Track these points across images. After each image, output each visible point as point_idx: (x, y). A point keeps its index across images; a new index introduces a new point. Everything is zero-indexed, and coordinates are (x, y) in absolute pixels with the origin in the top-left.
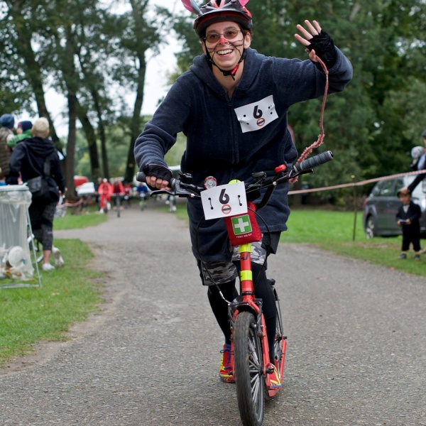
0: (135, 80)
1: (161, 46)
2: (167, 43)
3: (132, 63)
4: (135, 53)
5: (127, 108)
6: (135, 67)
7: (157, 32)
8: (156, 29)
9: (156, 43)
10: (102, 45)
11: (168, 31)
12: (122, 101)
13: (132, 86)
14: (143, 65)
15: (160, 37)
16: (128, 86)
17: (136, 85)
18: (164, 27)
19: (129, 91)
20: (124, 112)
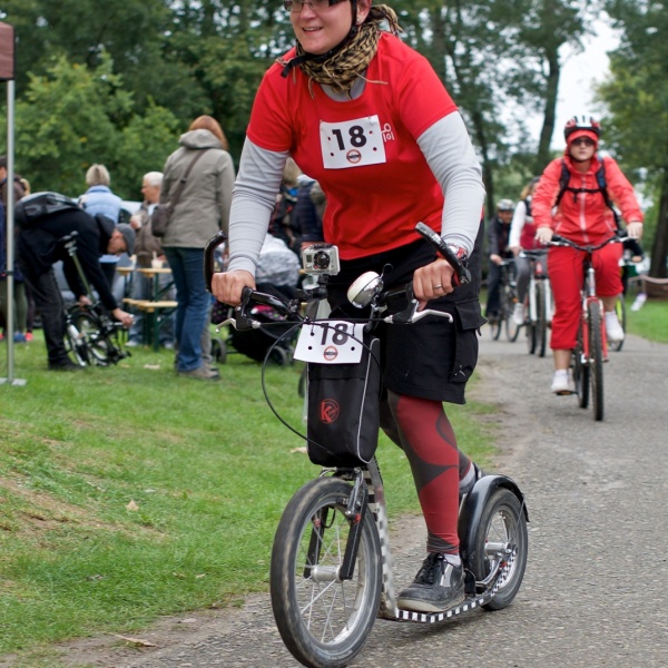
0: (542, 95)
1: (584, 39)
2: (595, 34)
3: (537, 68)
4: (541, 50)
5: (529, 139)
6: (542, 73)
7: (579, 15)
8: (576, 11)
9: (577, 33)
10: (490, 39)
11: (596, 14)
12: (522, 129)
13: (538, 104)
14: (555, 70)
15: (585, 25)
16: (532, 104)
17: (543, 102)
18: (590, 8)
19: (533, 113)
20: (524, 146)
